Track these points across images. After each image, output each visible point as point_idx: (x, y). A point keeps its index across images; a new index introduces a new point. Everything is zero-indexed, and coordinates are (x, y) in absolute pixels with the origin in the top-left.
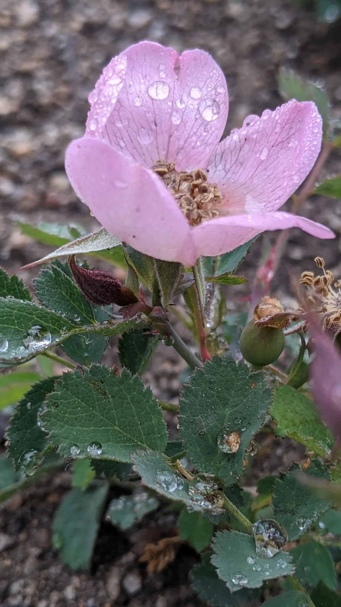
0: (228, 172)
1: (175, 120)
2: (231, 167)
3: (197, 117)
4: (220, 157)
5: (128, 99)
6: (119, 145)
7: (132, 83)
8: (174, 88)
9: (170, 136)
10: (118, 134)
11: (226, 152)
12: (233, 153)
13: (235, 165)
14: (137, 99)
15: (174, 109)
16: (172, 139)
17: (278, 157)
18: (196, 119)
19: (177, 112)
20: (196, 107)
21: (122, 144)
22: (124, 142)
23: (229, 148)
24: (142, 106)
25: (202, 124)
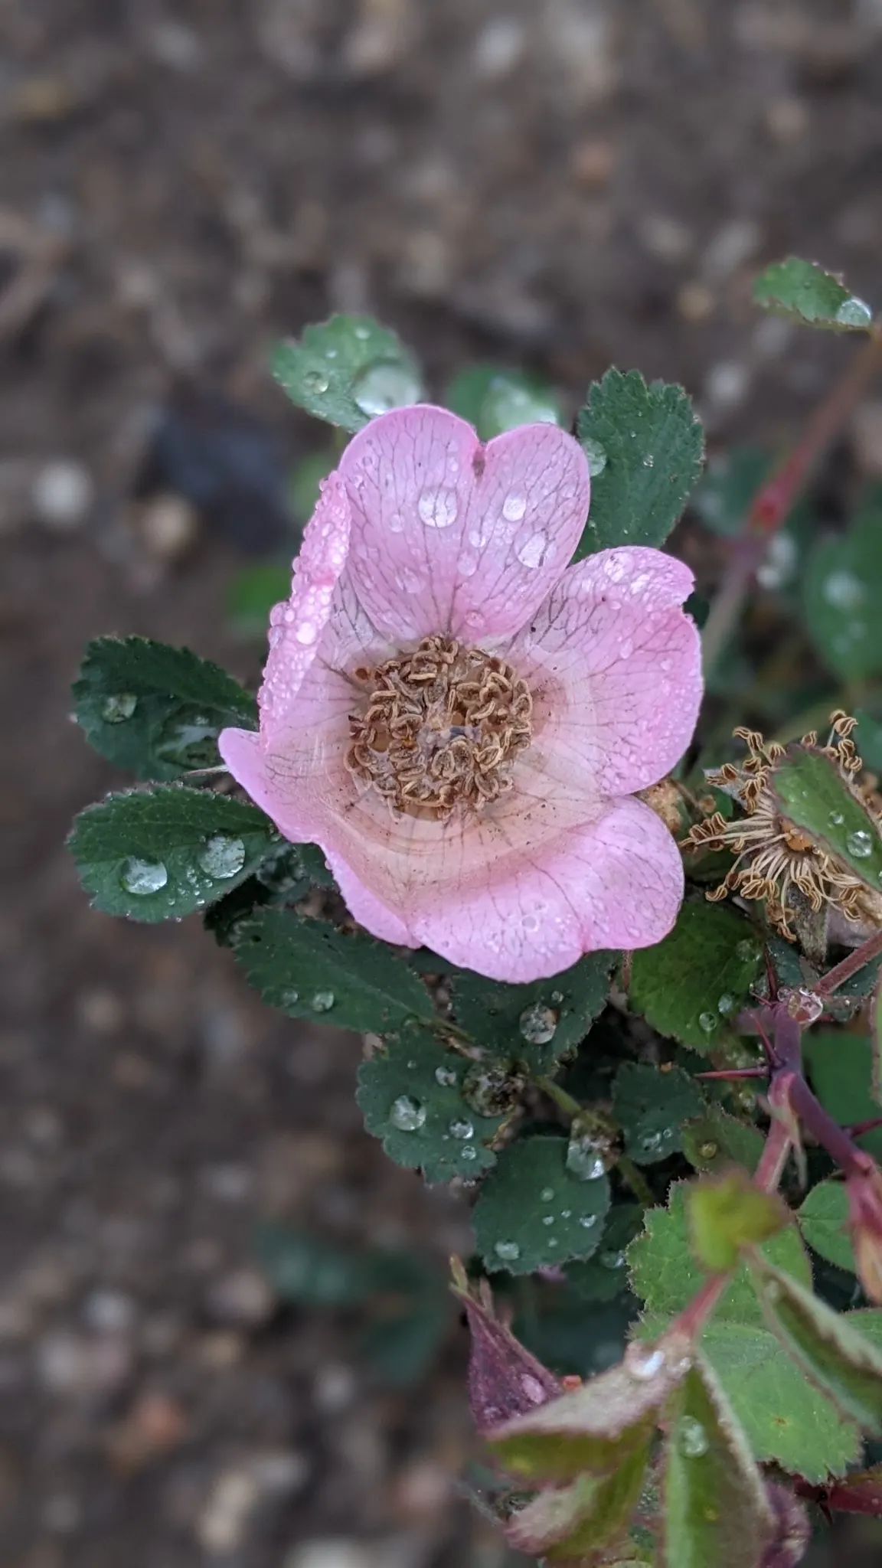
0: (570, 635)
1: (467, 567)
2: (577, 629)
3: (510, 561)
4: (559, 606)
5: (381, 512)
6: (364, 585)
7: (390, 477)
8: (469, 504)
9: (456, 588)
10: (360, 567)
11: (570, 601)
12: (583, 607)
13: (584, 629)
14: (396, 516)
15: (465, 548)
16: (459, 592)
17: (645, 670)
18: (507, 566)
19: (469, 553)
20: (509, 542)
21: (368, 584)
22: (371, 581)
23: (576, 597)
24: (404, 533)
25: (519, 572)
